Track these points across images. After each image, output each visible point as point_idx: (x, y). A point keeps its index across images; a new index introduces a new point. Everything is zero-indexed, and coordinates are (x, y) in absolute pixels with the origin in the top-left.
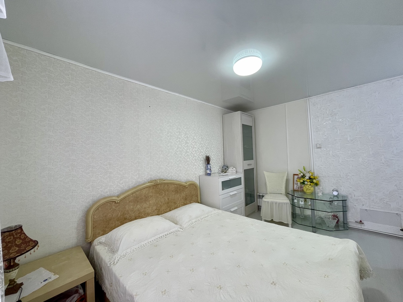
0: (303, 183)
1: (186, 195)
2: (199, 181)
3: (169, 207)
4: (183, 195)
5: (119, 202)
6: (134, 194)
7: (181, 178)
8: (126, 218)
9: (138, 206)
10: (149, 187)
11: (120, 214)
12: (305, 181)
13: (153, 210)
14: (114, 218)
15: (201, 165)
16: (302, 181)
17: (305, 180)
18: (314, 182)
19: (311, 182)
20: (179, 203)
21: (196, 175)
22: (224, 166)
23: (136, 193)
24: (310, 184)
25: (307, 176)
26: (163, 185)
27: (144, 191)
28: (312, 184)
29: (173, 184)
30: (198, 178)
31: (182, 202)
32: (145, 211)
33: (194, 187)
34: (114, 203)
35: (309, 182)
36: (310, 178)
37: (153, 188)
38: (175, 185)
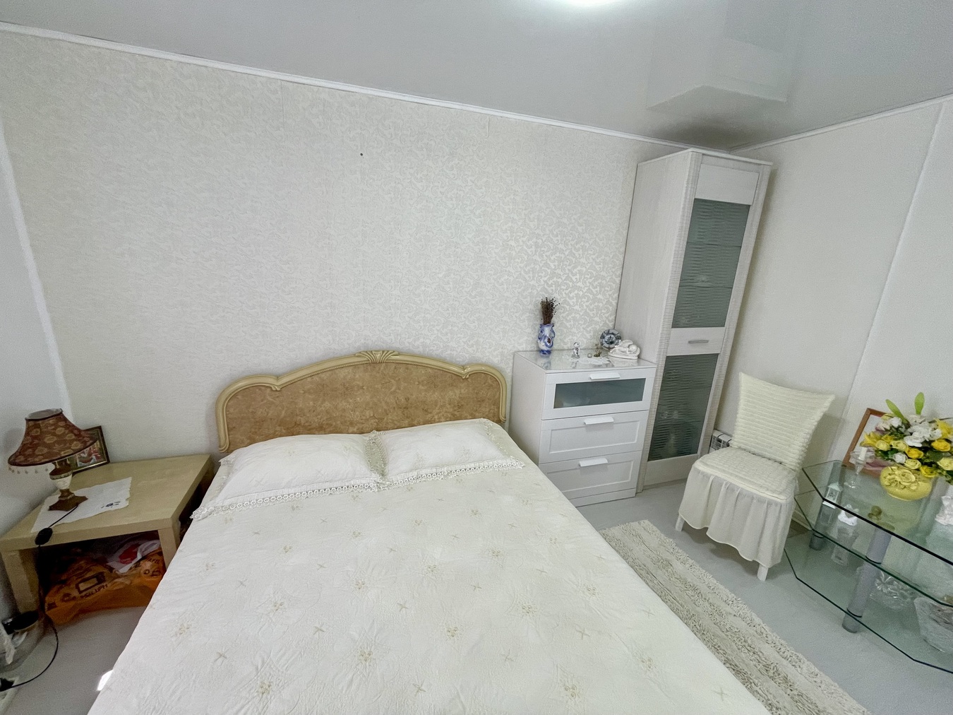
0: (887, 454)
1: (460, 398)
2: (511, 365)
3: (408, 417)
4: (454, 394)
5: (278, 389)
6: (316, 378)
7: (455, 353)
8: (298, 423)
9: (327, 405)
10: (355, 366)
11: (283, 412)
12: (897, 451)
13: (364, 418)
14: (271, 419)
15: (526, 323)
16: (883, 446)
17: (901, 445)
18: (938, 467)
19: (924, 464)
20: (440, 413)
21: (506, 351)
22: (608, 333)
23: (319, 375)
24: (918, 470)
25: (916, 434)
26: (393, 366)
27: (342, 374)
28: (924, 470)
29: (425, 367)
30: (512, 357)
31: (446, 412)
32: (345, 417)
33: (490, 381)
34: (268, 390)
35: (919, 460)
36: (927, 447)
37: (366, 371)
38: (430, 370)
